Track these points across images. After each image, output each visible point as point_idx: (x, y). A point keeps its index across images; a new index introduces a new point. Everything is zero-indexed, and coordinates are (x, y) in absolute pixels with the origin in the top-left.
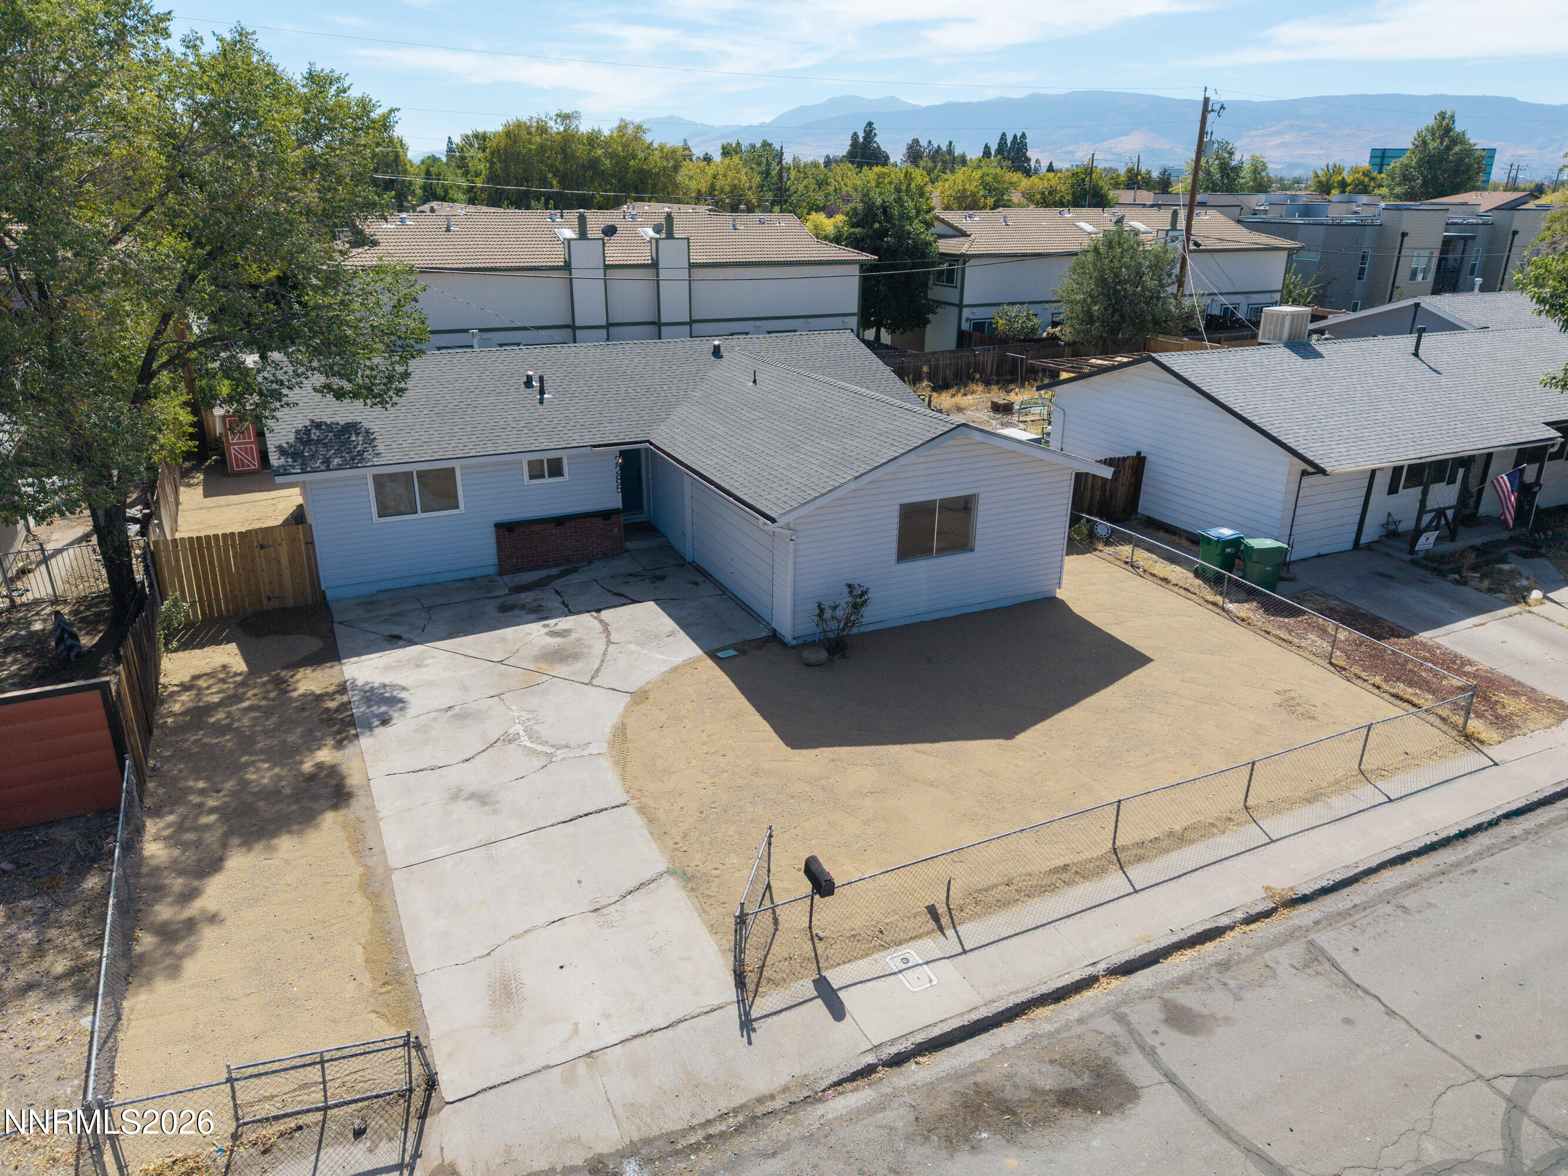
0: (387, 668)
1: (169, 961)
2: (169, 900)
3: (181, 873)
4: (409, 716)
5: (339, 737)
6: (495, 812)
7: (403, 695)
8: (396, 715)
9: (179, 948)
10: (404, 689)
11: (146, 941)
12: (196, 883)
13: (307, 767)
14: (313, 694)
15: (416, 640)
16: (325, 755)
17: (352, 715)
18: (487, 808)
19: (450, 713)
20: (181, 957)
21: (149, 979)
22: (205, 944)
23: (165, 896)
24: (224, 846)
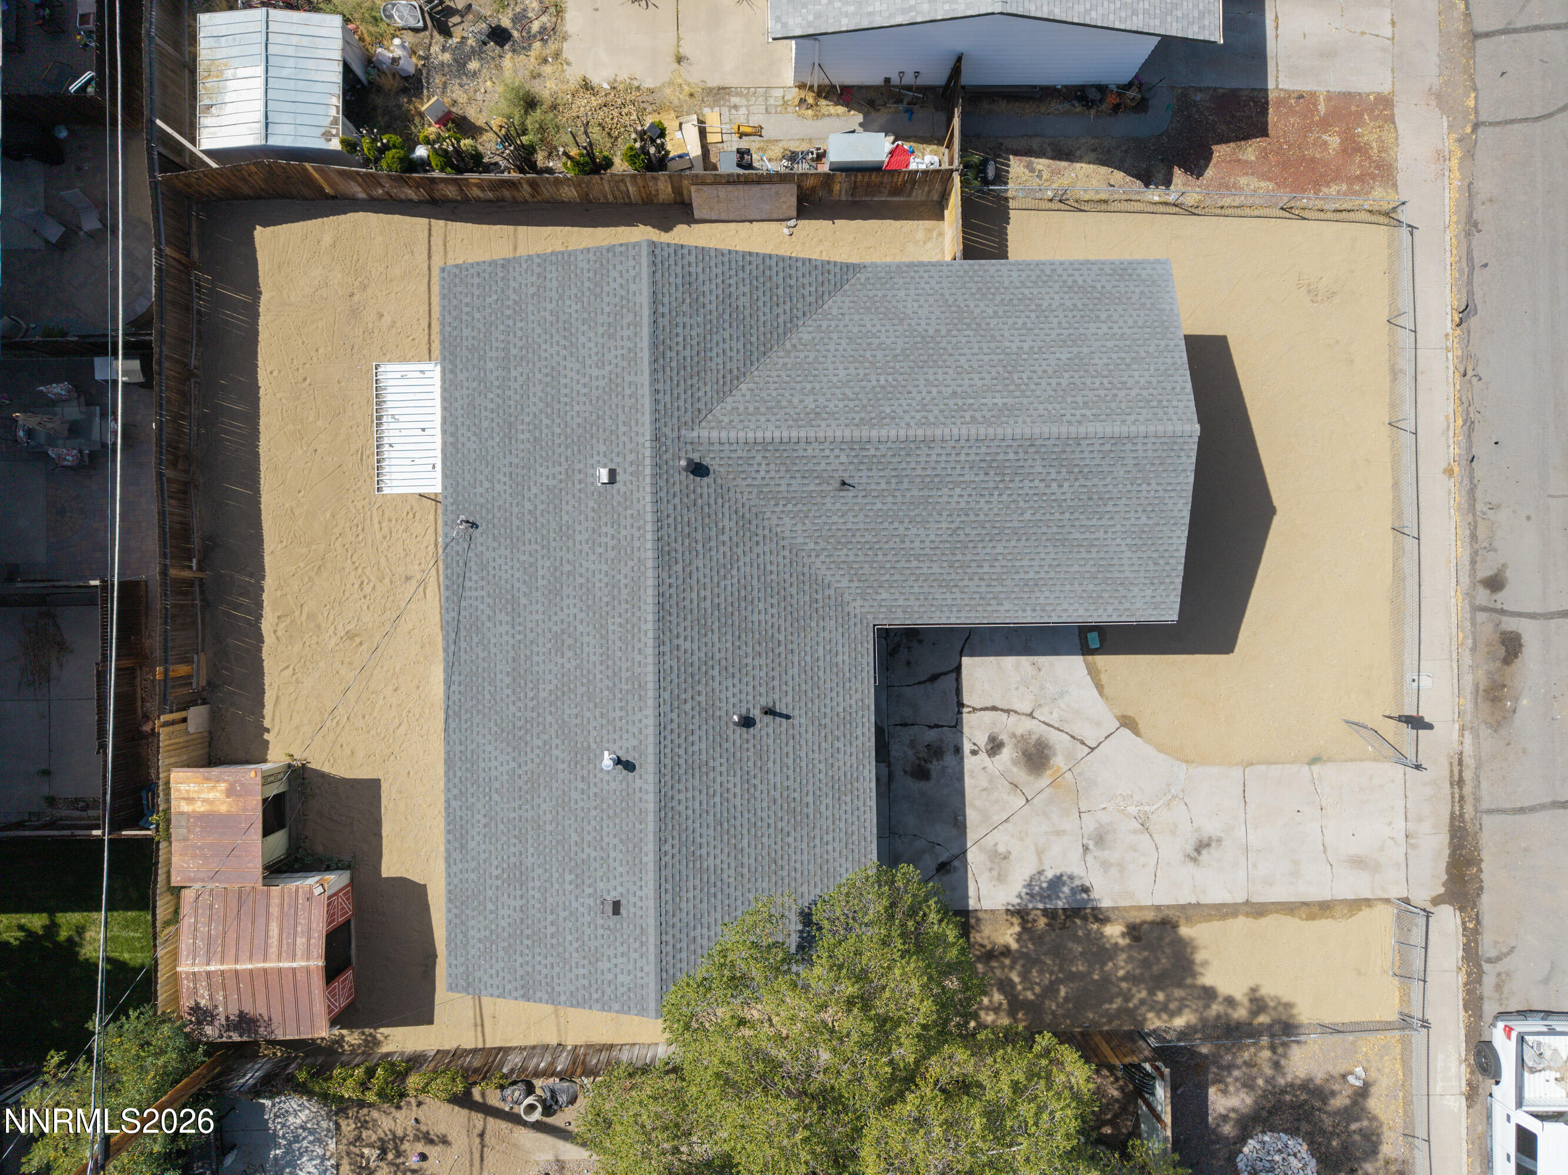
0: (1000, 880)
1: (1281, 1008)
2: (1230, 1011)
3: (1207, 1006)
4: (1083, 874)
5: (1091, 919)
6: (1219, 840)
7: (1050, 874)
8: (1077, 883)
9: (1272, 1004)
10: (1041, 873)
11: (1263, 1019)
12: (1220, 999)
13: (1123, 942)
14: (1019, 934)
15: (955, 851)
16: (1114, 931)
17: (1064, 909)
18: (1214, 844)
19: (1091, 847)
20: (1279, 1003)
21: (1292, 1016)
22: (1272, 993)
23: (1226, 1014)
24: (1193, 986)
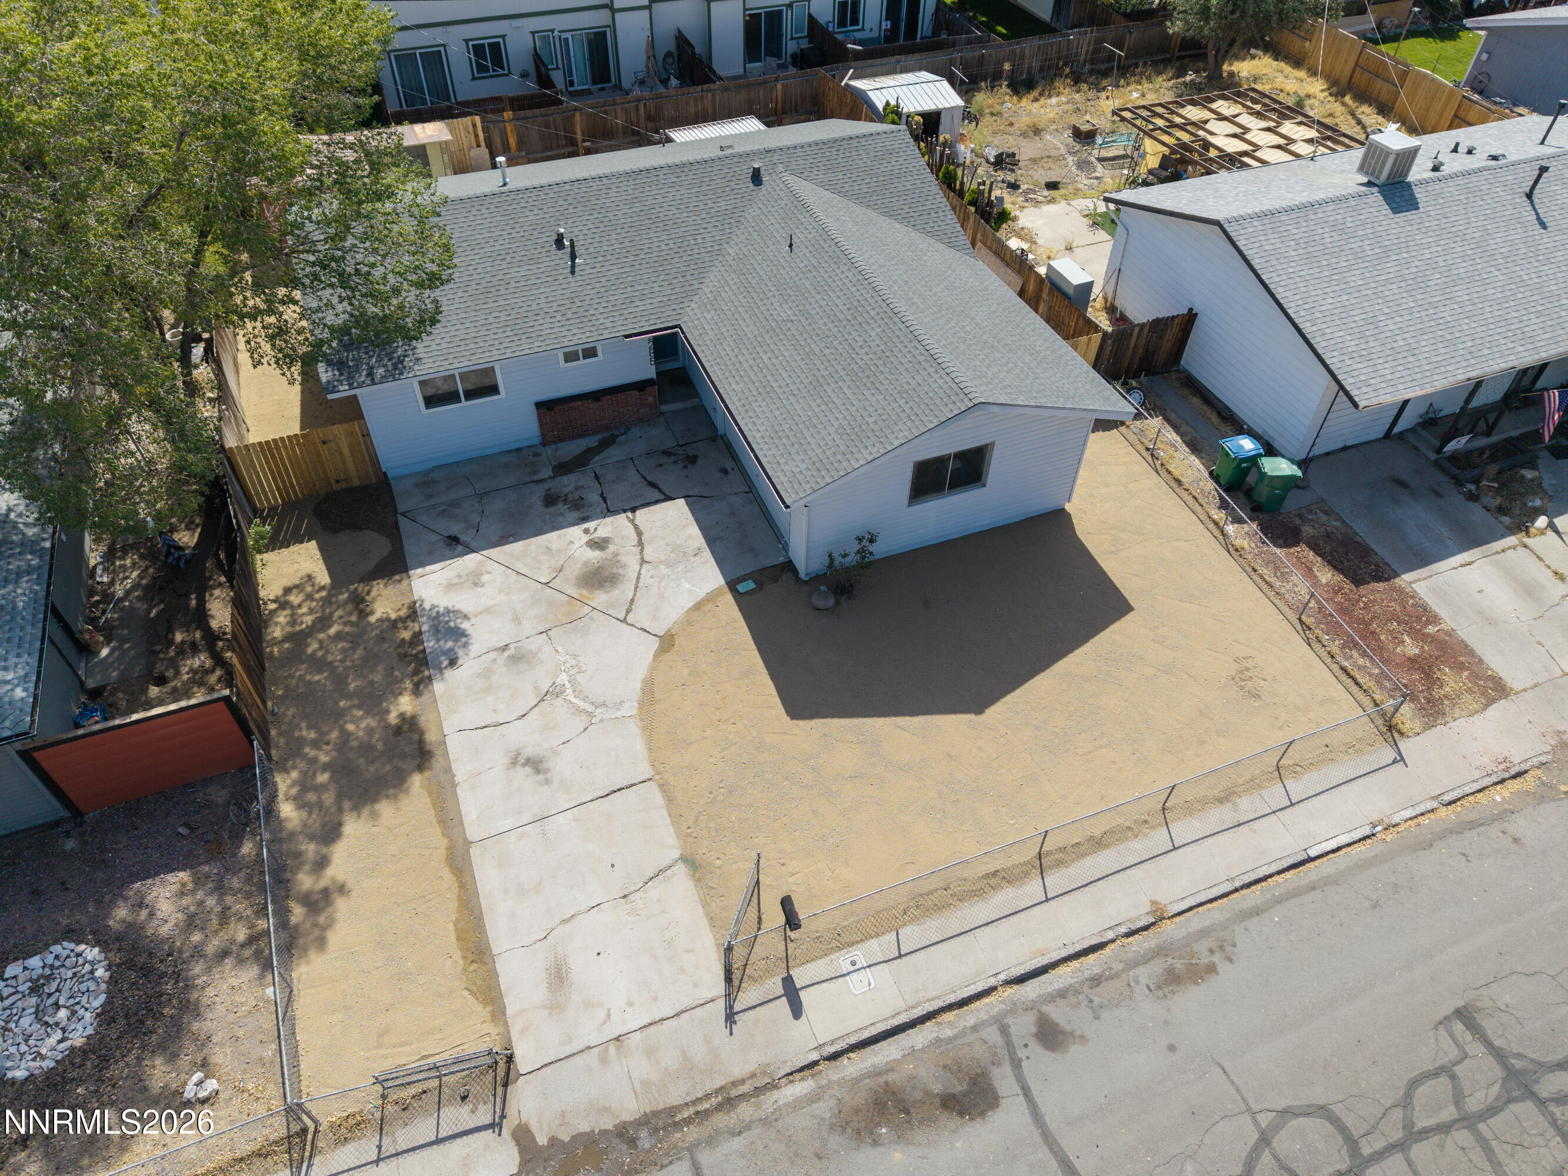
0: (450, 586)
1: (316, 933)
2: (307, 867)
3: (312, 838)
4: (472, 655)
5: (416, 679)
6: (547, 782)
8: (460, 653)
9: (322, 919)
10: (466, 617)
11: (298, 913)
12: (324, 850)
13: (393, 718)
14: (388, 619)
15: (473, 544)
16: (405, 704)
17: (424, 650)
18: (541, 777)
19: (507, 653)
20: (324, 929)
21: (305, 951)
22: (339, 915)
23: (303, 863)
24: (340, 810)
